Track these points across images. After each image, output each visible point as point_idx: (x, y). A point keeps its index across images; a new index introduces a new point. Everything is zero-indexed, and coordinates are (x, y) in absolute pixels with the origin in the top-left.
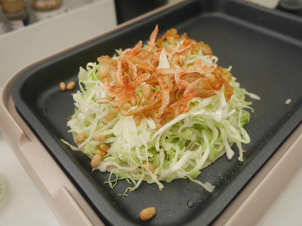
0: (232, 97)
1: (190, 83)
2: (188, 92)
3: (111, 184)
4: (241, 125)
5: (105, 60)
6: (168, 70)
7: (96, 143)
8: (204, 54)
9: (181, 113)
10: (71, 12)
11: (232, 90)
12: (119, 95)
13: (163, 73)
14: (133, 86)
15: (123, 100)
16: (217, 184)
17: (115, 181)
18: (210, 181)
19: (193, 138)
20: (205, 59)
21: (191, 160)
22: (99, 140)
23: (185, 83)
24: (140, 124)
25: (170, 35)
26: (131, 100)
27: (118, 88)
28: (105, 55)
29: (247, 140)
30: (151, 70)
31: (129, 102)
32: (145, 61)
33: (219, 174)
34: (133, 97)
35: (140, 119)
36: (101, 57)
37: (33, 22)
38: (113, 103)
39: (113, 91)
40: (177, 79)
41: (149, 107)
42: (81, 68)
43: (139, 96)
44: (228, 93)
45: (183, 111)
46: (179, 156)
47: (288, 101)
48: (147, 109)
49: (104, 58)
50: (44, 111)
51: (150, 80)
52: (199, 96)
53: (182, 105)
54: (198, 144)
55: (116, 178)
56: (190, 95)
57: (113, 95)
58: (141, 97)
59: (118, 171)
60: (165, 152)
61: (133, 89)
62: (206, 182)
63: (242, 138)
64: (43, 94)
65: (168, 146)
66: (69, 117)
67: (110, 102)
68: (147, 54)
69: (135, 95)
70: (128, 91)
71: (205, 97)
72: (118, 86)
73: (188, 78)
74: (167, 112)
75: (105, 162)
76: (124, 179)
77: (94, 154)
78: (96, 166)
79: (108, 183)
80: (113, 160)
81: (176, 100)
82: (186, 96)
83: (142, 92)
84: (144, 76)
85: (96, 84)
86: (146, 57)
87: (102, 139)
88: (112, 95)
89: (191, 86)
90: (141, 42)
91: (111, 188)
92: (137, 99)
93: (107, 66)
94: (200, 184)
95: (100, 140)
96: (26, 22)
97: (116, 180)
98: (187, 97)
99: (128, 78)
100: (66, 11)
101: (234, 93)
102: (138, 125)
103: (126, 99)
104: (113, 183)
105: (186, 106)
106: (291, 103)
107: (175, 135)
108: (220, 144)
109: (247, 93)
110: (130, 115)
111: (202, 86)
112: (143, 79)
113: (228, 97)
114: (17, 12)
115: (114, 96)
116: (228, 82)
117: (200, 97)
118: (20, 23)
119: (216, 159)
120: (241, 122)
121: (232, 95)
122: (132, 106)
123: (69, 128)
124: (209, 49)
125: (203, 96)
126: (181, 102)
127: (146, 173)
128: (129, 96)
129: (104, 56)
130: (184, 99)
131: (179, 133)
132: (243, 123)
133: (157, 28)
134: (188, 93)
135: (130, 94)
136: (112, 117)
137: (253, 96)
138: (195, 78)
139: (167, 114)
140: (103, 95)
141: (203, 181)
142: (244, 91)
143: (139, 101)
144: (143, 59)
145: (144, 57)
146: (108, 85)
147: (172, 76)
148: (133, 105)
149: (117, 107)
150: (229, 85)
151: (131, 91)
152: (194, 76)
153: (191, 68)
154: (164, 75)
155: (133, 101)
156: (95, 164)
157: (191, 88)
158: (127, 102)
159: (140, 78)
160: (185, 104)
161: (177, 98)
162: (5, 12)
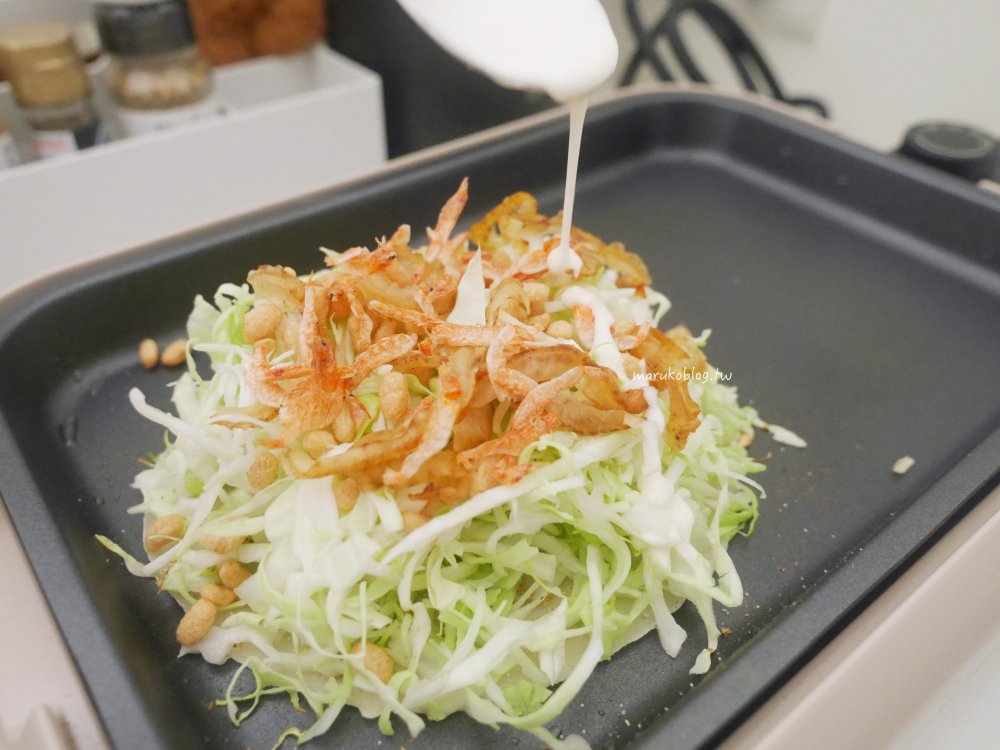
0: (693, 439)
1: (539, 383)
2: (529, 411)
3: (232, 709)
4: (722, 538)
5: (273, 279)
6: (474, 330)
7: (208, 559)
8: (621, 284)
9: (495, 483)
10: (235, 116)
11: (696, 414)
12: (293, 402)
13: (453, 340)
14: (348, 376)
15: (303, 420)
16: (606, 744)
17: (250, 697)
18: (584, 732)
19: (543, 570)
20: (624, 301)
21: (525, 650)
22: (216, 551)
23: (518, 379)
24: (351, 508)
25: (513, 213)
26: (338, 421)
27: (292, 377)
28: (274, 265)
29: (733, 593)
30: (420, 324)
31: (330, 429)
32: (408, 291)
33: (622, 709)
34: (343, 413)
35: (356, 492)
36: (260, 270)
37: (108, 140)
38: (271, 429)
39: (277, 386)
40: (493, 364)
41: (382, 456)
42: (199, 300)
43: (365, 410)
44: (681, 423)
45: (503, 477)
46: (482, 632)
47: (904, 465)
48: (377, 462)
49: (271, 273)
50: (69, 430)
51: (408, 359)
52: (569, 426)
53: (504, 456)
54: (557, 591)
55: (255, 689)
56: (536, 423)
57: (275, 401)
58: (372, 413)
59: (266, 664)
60: (434, 614)
61: (348, 384)
62: (571, 733)
63: (717, 584)
64: (78, 373)
65: (446, 594)
66: (149, 459)
67: (262, 424)
68: (420, 269)
69: (352, 406)
70: (326, 391)
71: (593, 433)
72: (292, 372)
73: (534, 365)
74: (447, 477)
75: (227, 628)
76: (285, 696)
77: (196, 596)
78: (195, 642)
79: (226, 706)
80: (251, 626)
81: (491, 436)
82: (520, 427)
83: (377, 394)
84: (392, 343)
85: (229, 358)
86: (417, 279)
87: (229, 548)
88: (270, 400)
89: (540, 394)
90: (406, 229)
91: (233, 724)
92: (359, 421)
93: (277, 301)
94: (544, 739)
95: (219, 548)
96: (86, 138)
97: (257, 694)
98: (525, 431)
99: (325, 348)
100: (222, 112)
101: (699, 424)
102: (344, 510)
103: (318, 418)
104: (242, 705)
105: (516, 459)
106: (911, 470)
107: (479, 553)
108: (635, 593)
109: (761, 424)
110: (318, 476)
111: (584, 393)
112: (387, 355)
113: (677, 438)
114: (58, 105)
115: (275, 405)
116: (685, 384)
117: (575, 431)
118: (67, 139)
119: (617, 649)
120: (722, 525)
121: (693, 430)
122: (339, 442)
123: (138, 497)
124: (643, 268)
125: (586, 428)
126: (499, 447)
127: (359, 683)
128: (328, 407)
129: (270, 268)
130: (512, 437)
131: (490, 547)
132: (731, 531)
133: (464, 186)
134: (528, 418)
135: (334, 402)
136: (268, 474)
137: (783, 435)
138: (560, 365)
139: (449, 485)
140: (246, 399)
141: (557, 731)
142: (751, 416)
143: (365, 427)
144: (402, 286)
145: (409, 276)
146: (264, 366)
147: (479, 352)
148: (340, 439)
149: (277, 444)
150: (689, 397)
151: (339, 389)
152: (558, 359)
153: (561, 327)
154: (457, 348)
155: (344, 425)
156: (190, 635)
157: (538, 399)
158: (322, 426)
159: (376, 350)
160: (516, 454)
161: (496, 428)
162: (21, 102)
